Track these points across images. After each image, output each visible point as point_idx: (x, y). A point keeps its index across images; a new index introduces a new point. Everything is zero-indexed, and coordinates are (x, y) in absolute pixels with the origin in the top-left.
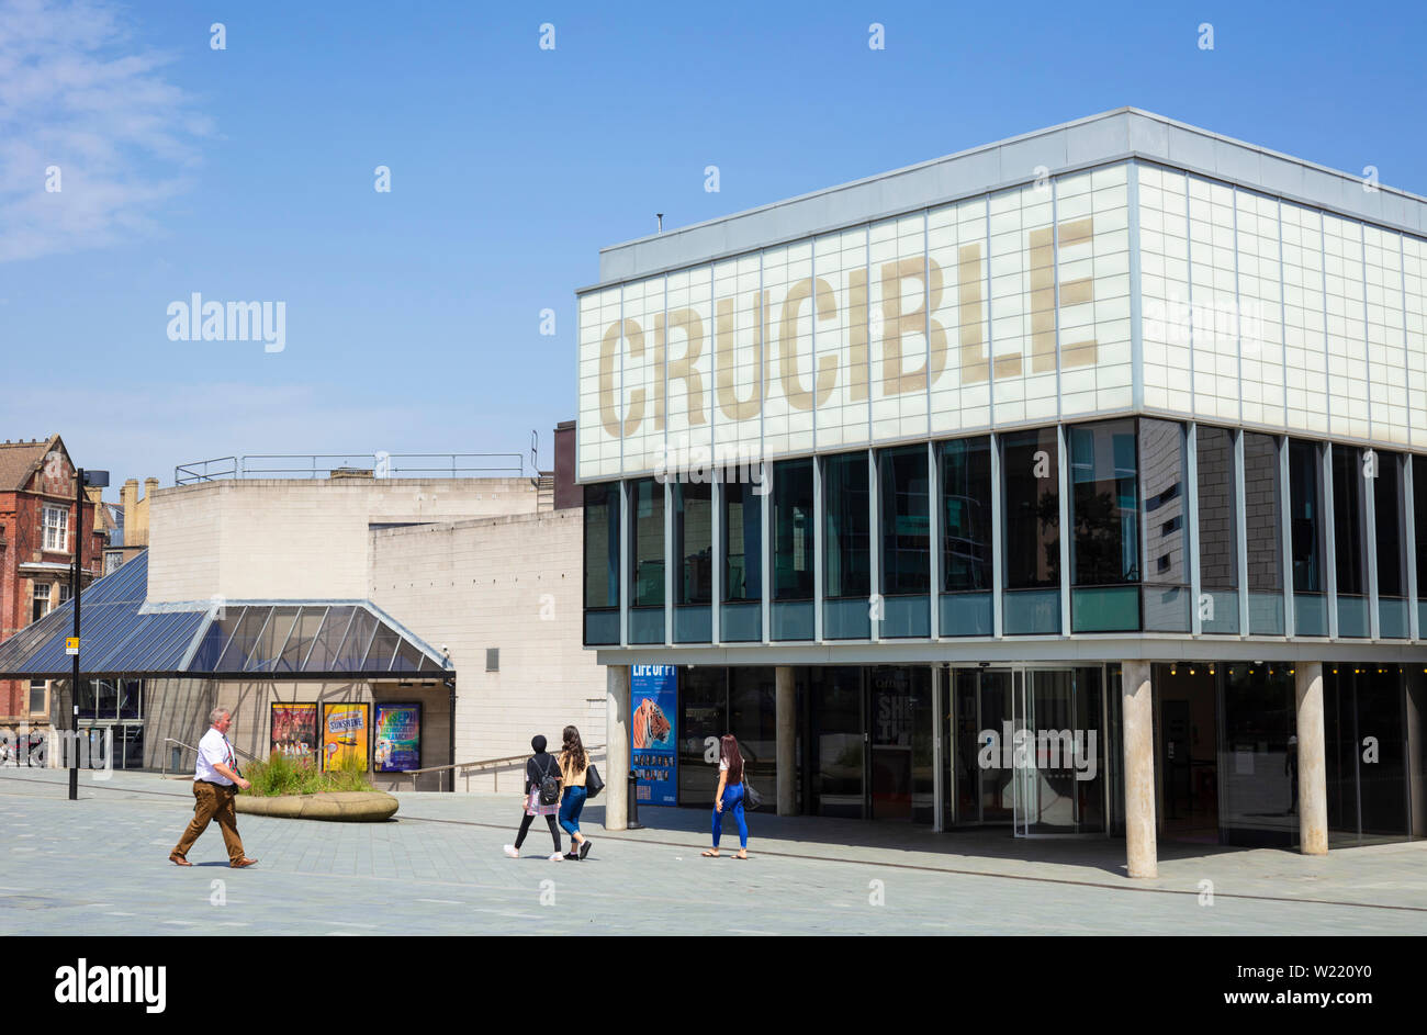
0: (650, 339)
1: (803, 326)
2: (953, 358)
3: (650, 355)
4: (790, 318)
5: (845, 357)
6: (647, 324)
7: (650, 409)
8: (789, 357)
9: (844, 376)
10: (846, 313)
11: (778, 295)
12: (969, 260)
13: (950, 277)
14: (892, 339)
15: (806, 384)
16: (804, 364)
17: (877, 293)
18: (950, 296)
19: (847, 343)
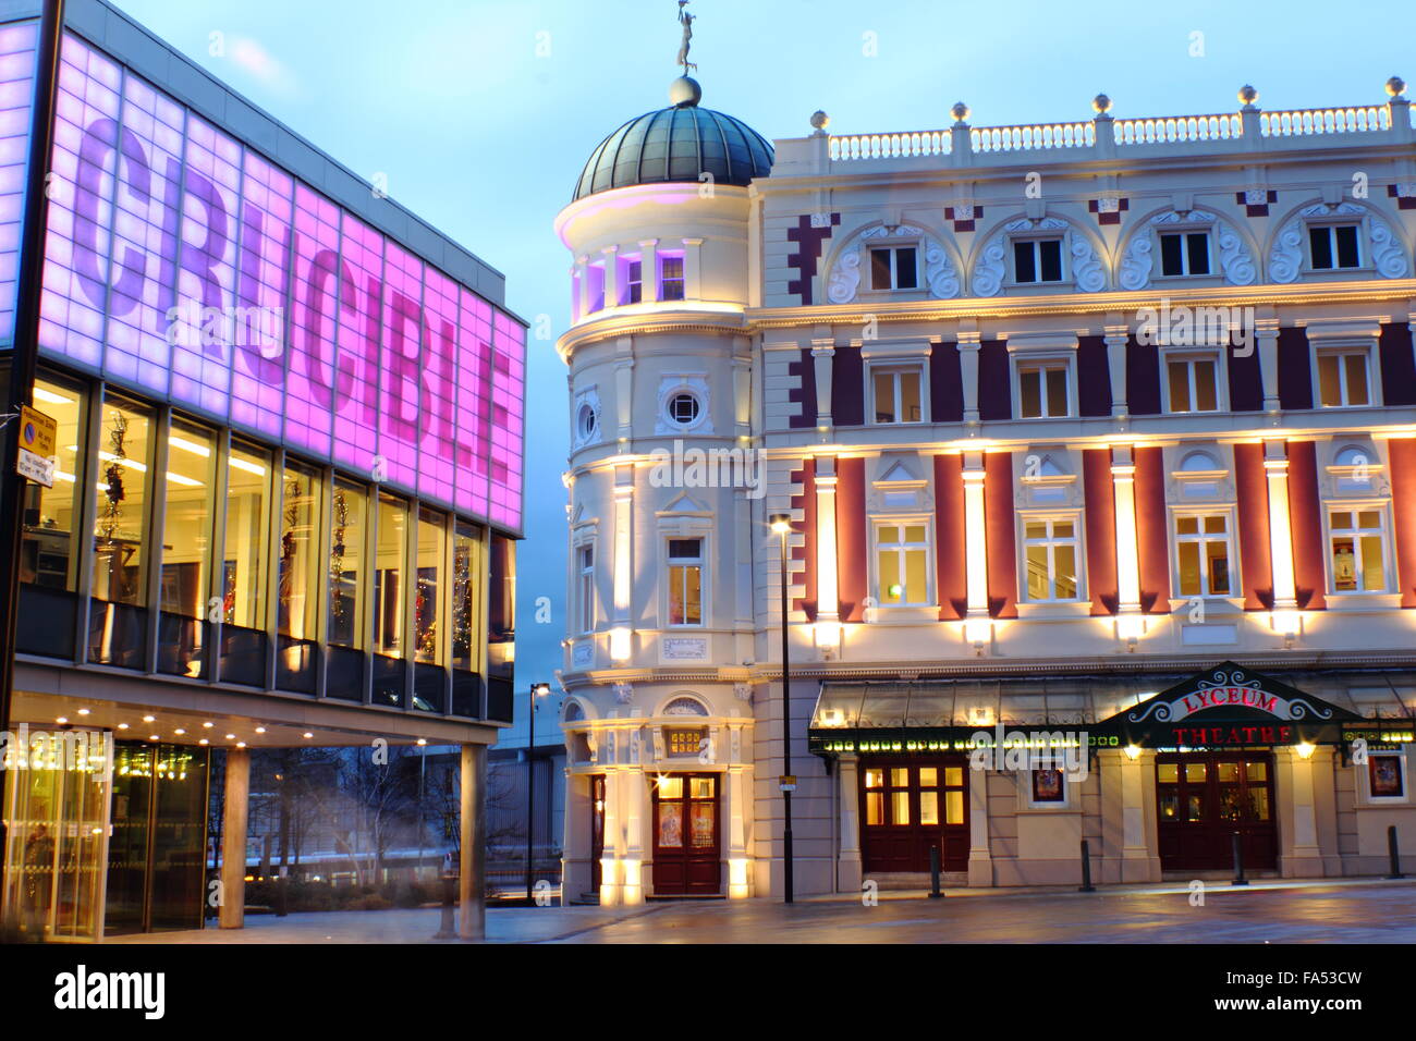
0: (158, 187)
1: (328, 304)
2: (434, 425)
3: (157, 212)
4: (316, 287)
5: (360, 369)
6: (158, 162)
7: (151, 292)
8: (313, 333)
9: (358, 390)
10: (364, 318)
11: (308, 248)
12: (447, 337)
13: (436, 343)
14: (396, 376)
15: (327, 375)
16: (326, 351)
17: (387, 316)
18: (434, 362)
19: (363, 354)
